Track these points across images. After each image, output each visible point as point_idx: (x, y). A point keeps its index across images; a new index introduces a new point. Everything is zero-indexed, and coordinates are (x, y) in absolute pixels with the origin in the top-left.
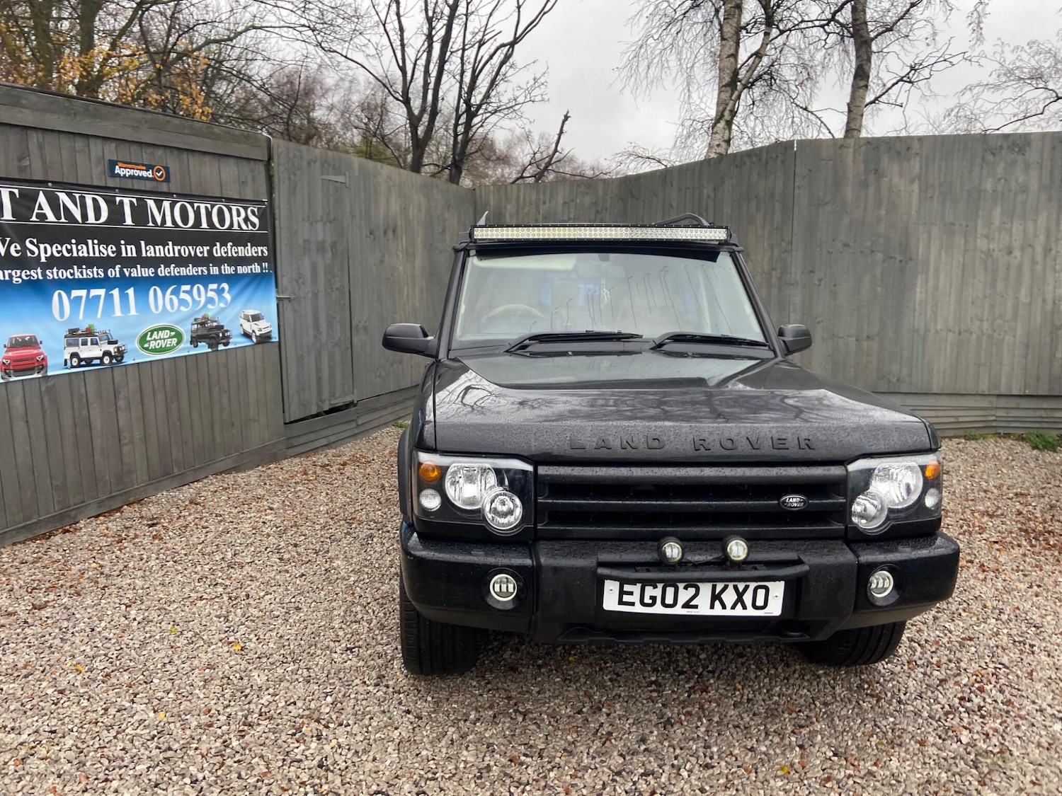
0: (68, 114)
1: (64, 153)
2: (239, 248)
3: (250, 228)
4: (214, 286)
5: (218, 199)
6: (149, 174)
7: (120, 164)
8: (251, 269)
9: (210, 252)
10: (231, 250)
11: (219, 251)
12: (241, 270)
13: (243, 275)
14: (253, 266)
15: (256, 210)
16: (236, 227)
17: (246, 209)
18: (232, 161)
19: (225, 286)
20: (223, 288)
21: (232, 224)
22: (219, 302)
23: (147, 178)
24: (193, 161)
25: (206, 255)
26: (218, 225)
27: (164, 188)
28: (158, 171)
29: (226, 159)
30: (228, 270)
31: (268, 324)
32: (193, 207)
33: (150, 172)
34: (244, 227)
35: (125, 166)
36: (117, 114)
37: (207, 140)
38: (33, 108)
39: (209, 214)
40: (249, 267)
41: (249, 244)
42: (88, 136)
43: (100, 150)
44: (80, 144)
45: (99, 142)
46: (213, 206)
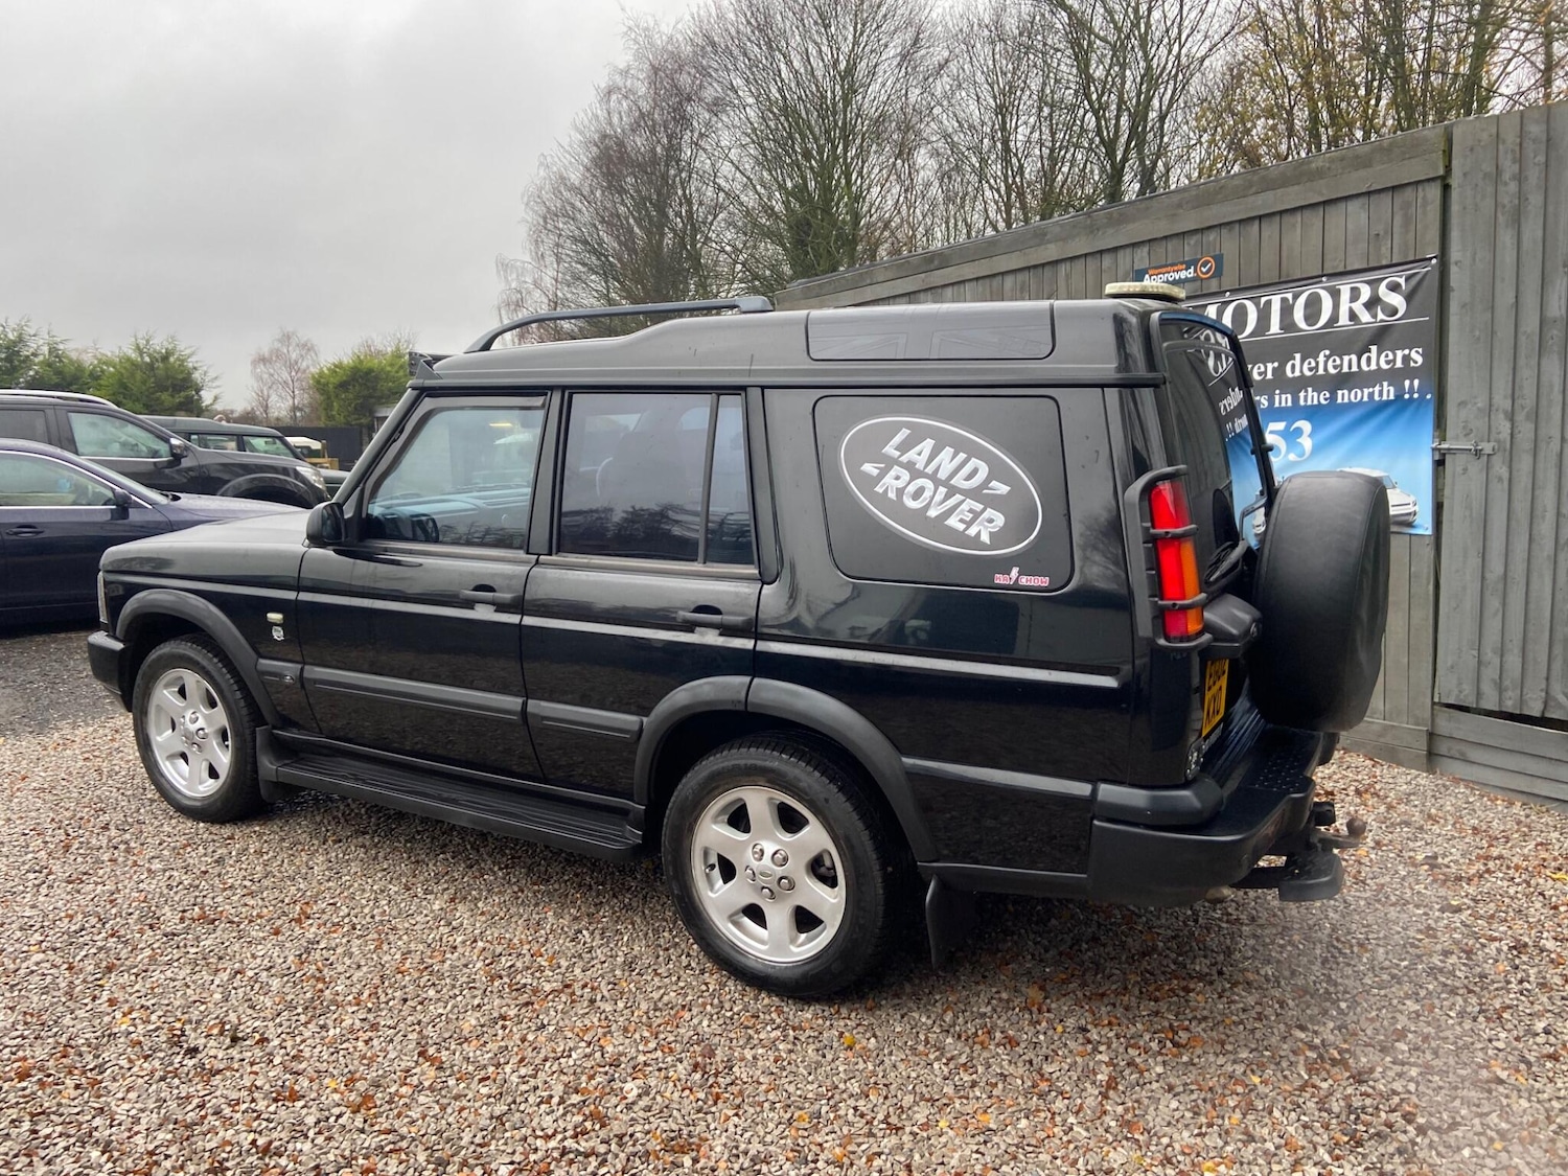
0: (1092, 232)
1: (1090, 277)
2: (1346, 358)
3: (1381, 316)
4: (1281, 426)
5: (1314, 279)
6: (1190, 273)
7: (1151, 272)
8: (1371, 395)
9: (1277, 372)
10: (1326, 363)
11: (1297, 367)
12: (1343, 396)
13: (1350, 406)
14: (1377, 388)
15: (1402, 281)
16: (1344, 319)
17: (1374, 284)
18: (1353, 206)
19: (1305, 426)
20: (1299, 432)
21: (1334, 318)
22: (1288, 452)
23: (1187, 280)
24: (1270, 230)
25: (1269, 376)
26: (1302, 324)
27: (1214, 286)
28: (1204, 265)
29: (1342, 205)
30: (1310, 397)
31: (1410, 500)
32: (1257, 305)
33: (1192, 270)
34: (1365, 317)
35: (1157, 271)
36: (1147, 208)
37: (1296, 187)
38: (1057, 239)
39: (1287, 309)
40: (1366, 391)
41: (1374, 348)
42: (1115, 249)
43: (1128, 260)
44: (1107, 260)
45: (1128, 251)
46: (1296, 297)
